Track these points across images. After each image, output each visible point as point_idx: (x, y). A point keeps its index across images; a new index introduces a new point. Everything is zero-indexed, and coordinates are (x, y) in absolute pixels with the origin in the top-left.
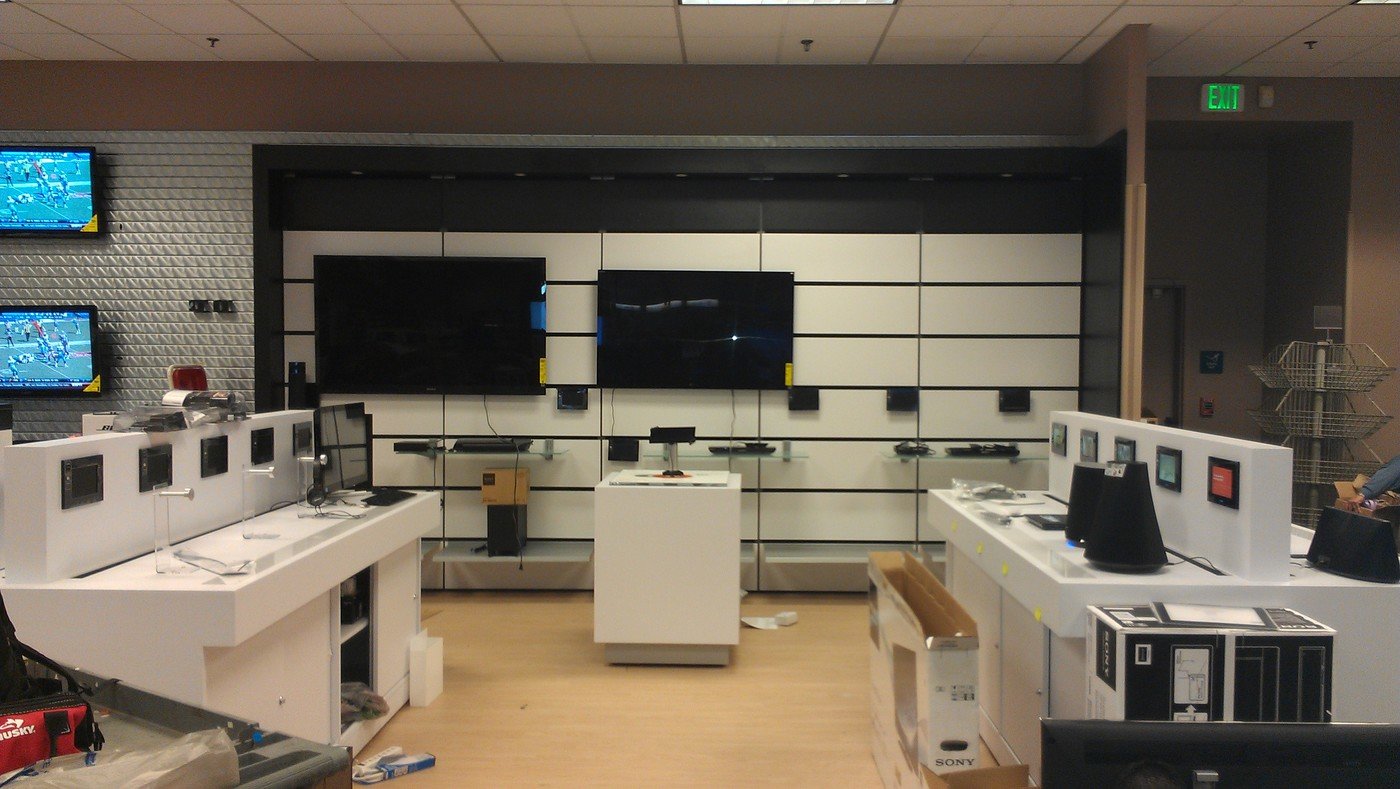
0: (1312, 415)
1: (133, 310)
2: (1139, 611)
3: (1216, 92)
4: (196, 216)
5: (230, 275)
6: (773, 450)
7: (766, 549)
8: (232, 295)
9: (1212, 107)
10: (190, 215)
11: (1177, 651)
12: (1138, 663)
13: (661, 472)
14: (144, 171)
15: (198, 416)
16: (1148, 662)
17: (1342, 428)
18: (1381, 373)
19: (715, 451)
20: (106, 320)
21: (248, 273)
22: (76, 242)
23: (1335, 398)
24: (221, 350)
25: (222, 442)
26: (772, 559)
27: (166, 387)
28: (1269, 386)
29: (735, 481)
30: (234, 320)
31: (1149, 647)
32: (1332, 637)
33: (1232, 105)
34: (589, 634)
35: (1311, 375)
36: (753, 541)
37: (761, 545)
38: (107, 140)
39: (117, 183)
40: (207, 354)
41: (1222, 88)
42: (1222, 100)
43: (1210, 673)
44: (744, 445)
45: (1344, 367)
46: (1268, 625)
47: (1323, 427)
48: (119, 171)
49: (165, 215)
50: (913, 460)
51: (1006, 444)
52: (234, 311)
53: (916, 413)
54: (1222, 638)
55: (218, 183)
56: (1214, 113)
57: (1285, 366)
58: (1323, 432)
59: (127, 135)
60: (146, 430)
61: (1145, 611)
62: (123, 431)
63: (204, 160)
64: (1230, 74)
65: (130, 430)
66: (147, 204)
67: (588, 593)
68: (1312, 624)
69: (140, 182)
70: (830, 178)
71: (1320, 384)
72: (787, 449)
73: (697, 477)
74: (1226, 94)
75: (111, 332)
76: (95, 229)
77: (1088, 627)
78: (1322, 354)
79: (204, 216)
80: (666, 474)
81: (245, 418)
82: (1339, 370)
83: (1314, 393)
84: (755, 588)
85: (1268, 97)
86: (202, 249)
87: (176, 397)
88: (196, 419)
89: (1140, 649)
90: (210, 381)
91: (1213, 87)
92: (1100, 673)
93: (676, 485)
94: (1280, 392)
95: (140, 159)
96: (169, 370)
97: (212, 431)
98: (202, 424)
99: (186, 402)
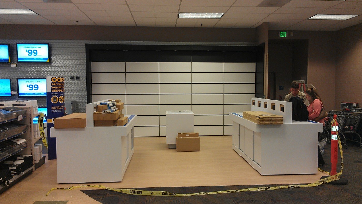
3: (282, 33)
8: (79, 75)
9: (281, 36)
22: (44, 64)
24: (77, 87)
30: (80, 81)
33: (285, 36)
38: (52, 42)
39: (53, 51)
63: (73, 46)
64: (285, 30)
66: (60, 56)
70: (206, 51)
74: (284, 33)
76: (49, 61)
79: (73, 58)
85: (292, 35)
95: (58, 46)
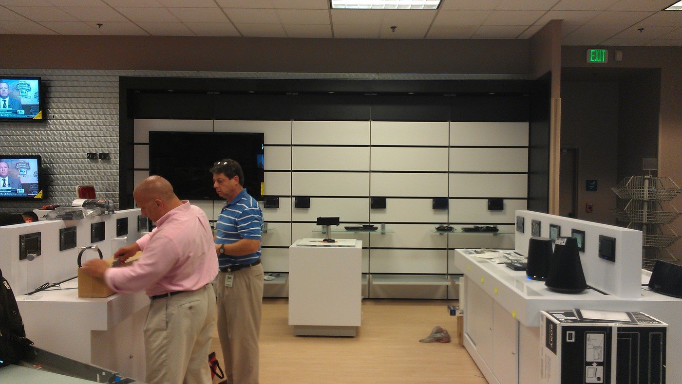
0: (642, 212)
1: (59, 158)
2: (567, 314)
3: (594, 53)
4: (91, 111)
5: (107, 140)
6: (376, 228)
7: (373, 277)
8: (108, 150)
9: (592, 60)
10: (88, 111)
11: (588, 335)
12: (568, 341)
13: (322, 240)
14: (65, 89)
15: (90, 212)
16: (573, 340)
17: (657, 218)
18: (676, 191)
19: (348, 229)
20: (45, 163)
21: (116, 140)
22: (30, 124)
23: (653, 204)
24: (103, 178)
25: (102, 224)
26: (376, 282)
27: (75, 196)
28: (620, 197)
29: (359, 244)
30: (109, 163)
31: (573, 333)
32: (666, 328)
33: (602, 59)
34: (286, 321)
35: (642, 192)
36: (366, 274)
37: (370, 275)
38: (47, 74)
39: (52, 95)
40: (96, 180)
41: (597, 51)
42: (597, 57)
43: (604, 346)
44: (362, 226)
45: (658, 189)
46: (633, 321)
47: (648, 218)
48: (53, 89)
49: (75, 111)
50: (446, 234)
51: (492, 226)
52: (109, 159)
53: (447, 210)
54: (611, 328)
55: (102, 95)
56: (593, 63)
57: (629, 188)
58: (648, 221)
59: (57, 72)
60: (63, 219)
61: (571, 314)
62: (51, 219)
63: (95, 84)
64: (601, 44)
65: (55, 219)
66: (67, 105)
67: (286, 299)
68: (655, 321)
69: (63, 95)
70: (405, 94)
71: (646, 197)
72: (383, 228)
73: (339, 242)
74: (599, 53)
75: (48, 168)
76: (41, 118)
77: (541, 322)
78: (647, 182)
79: (95, 112)
80: (324, 241)
81: (114, 213)
82: (656, 190)
83: (643, 201)
84: (367, 297)
85: (619, 56)
86: (93, 128)
87: (79, 202)
88: (89, 213)
89: (569, 333)
90: (97, 193)
91: (592, 51)
92: (548, 345)
93: (330, 246)
94: (626, 201)
95: (63, 83)
96: (77, 187)
97: (97, 220)
98: (92, 216)
99: (84, 205)
